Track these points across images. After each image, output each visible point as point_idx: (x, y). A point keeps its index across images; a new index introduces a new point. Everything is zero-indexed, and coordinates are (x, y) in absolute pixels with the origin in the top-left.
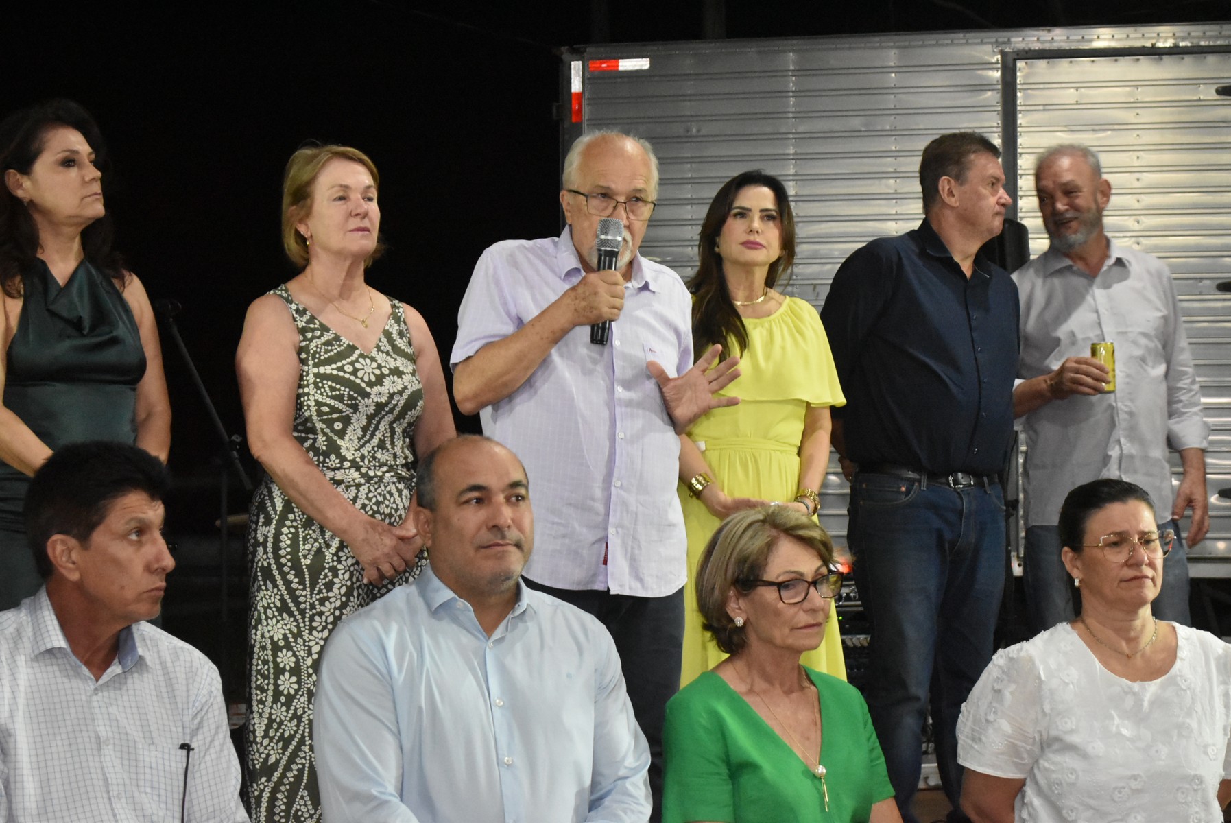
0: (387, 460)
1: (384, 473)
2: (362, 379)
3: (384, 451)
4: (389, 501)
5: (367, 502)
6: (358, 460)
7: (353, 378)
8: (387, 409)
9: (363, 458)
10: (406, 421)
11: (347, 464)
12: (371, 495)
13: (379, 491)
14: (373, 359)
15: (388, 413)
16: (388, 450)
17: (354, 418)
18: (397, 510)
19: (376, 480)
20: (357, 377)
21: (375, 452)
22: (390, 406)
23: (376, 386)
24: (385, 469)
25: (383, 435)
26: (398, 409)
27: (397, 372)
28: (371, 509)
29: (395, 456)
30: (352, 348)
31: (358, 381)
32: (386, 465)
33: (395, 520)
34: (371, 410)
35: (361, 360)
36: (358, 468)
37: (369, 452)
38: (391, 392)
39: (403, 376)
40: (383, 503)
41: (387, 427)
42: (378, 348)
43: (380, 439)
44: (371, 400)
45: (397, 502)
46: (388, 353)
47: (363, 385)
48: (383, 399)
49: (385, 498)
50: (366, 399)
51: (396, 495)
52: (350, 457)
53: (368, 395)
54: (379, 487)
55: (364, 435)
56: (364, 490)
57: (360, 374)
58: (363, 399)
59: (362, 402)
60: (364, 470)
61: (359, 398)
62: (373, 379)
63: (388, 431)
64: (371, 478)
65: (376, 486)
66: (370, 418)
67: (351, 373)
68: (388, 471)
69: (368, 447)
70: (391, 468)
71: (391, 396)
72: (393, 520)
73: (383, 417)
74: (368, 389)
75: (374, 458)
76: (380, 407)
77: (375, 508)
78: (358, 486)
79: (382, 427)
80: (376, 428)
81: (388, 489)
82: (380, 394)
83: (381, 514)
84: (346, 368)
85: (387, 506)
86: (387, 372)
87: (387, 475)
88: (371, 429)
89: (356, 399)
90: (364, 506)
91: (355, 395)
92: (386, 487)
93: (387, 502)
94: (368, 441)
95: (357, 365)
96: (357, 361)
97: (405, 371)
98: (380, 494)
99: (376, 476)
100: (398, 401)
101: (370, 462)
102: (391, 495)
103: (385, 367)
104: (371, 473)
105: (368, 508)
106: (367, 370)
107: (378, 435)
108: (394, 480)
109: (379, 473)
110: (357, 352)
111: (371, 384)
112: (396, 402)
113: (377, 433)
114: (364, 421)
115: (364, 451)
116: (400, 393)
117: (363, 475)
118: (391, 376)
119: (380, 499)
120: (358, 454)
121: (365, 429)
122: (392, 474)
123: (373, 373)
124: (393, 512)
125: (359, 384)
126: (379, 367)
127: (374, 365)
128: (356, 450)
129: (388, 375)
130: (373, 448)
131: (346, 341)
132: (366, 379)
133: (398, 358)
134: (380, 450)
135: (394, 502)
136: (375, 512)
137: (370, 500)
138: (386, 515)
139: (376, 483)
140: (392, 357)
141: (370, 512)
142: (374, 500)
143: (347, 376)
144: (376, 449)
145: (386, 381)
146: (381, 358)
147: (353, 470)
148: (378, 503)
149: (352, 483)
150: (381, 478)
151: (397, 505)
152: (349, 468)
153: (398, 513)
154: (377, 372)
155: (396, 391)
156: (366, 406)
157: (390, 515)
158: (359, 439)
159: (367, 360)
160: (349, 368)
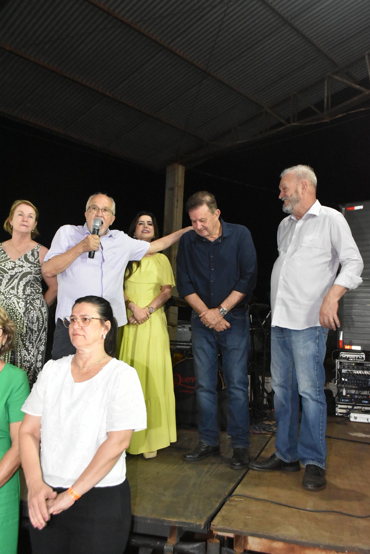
0: (14, 293)
1: (12, 297)
2: (6, 268)
3: (13, 290)
4: (13, 305)
5: (5, 305)
6: (4, 292)
7: (3, 268)
8: (15, 277)
9: (5, 292)
10: (24, 281)
11: (1, 294)
12: (7, 303)
13: (10, 302)
14: (14, 262)
15: (15, 278)
16: (14, 290)
17: (4, 280)
18: (15, 308)
19: (9, 298)
20: (5, 267)
21: (10, 290)
22: (16, 276)
23: (11, 270)
24: (13, 295)
25: (14, 285)
26: (19, 277)
27: (22, 266)
28: (6, 307)
29: (18, 293)
30: (9, 259)
31: (5, 268)
32: (13, 294)
33: (15, 311)
34: (9, 277)
35: (9, 263)
36: (4, 295)
37: (7, 290)
38: (16, 272)
39: (23, 268)
40: (10, 305)
41: (17, 283)
42: (19, 259)
43: (13, 286)
44: (8, 274)
45: (16, 305)
46: (22, 261)
47: (6, 270)
48: (13, 274)
49: (11, 304)
50: (6, 274)
51: (16, 303)
52: (2, 292)
53: (7, 273)
54: (10, 301)
55: (6, 285)
56: (5, 301)
57: (6, 266)
58: (5, 274)
59: (5, 275)
60: (6, 296)
61: (4, 274)
62: (11, 268)
63: (16, 284)
64: (7, 298)
65: (9, 301)
66: (9, 280)
67: (3, 266)
68: (13, 296)
69: (8, 289)
70: (15, 295)
71: (16, 273)
72: (14, 311)
73: (14, 280)
74: (8, 271)
75: (9, 292)
76: (12, 277)
77: (7, 307)
78: (4, 300)
79: (14, 283)
80: (12, 283)
81: (13, 301)
82: (12, 272)
83: (9, 309)
84: (2, 265)
85: (11, 307)
86: (18, 266)
87: (13, 297)
88: (10, 283)
89: (3, 274)
90: (4, 306)
91: (3, 273)
92: (12, 301)
93: (11, 305)
94: (7, 287)
95: (6, 264)
96: (7, 263)
97: (25, 266)
98: (10, 303)
99: (9, 297)
100: (19, 275)
101: (7, 293)
102: (14, 303)
103: (18, 265)
104: (8, 297)
105: (5, 307)
106: (10, 265)
107: (12, 285)
108: (16, 299)
109: (10, 297)
110: (10, 260)
111: (9, 269)
112: (18, 275)
113: (12, 284)
114: (7, 281)
115: (6, 290)
116: (20, 272)
117: (5, 297)
118: (18, 268)
119: (9, 304)
120: (4, 291)
121: (7, 283)
122: (15, 297)
123: (11, 266)
124: (14, 308)
125: (5, 270)
126: (16, 264)
127: (14, 264)
128: (4, 290)
129: (17, 267)
130: (9, 289)
131: (8, 257)
132: (8, 268)
133: (25, 262)
134: (12, 290)
135: (15, 305)
136: (7, 308)
137: (6, 304)
138: (11, 309)
139: (9, 300)
140: (23, 262)
141: (6, 308)
142: (7, 305)
143: (2, 267)
144: (10, 289)
145: (16, 269)
146: (17, 262)
147: (3, 295)
148: (8, 306)
149: (2, 300)
150: (10, 298)
151: (16, 306)
152: (2, 295)
153: (16, 309)
154: (14, 266)
155: (18, 272)
156: (7, 276)
157: (13, 309)
158: (5, 286)
159: (12, 263)
160: (3, 265)
